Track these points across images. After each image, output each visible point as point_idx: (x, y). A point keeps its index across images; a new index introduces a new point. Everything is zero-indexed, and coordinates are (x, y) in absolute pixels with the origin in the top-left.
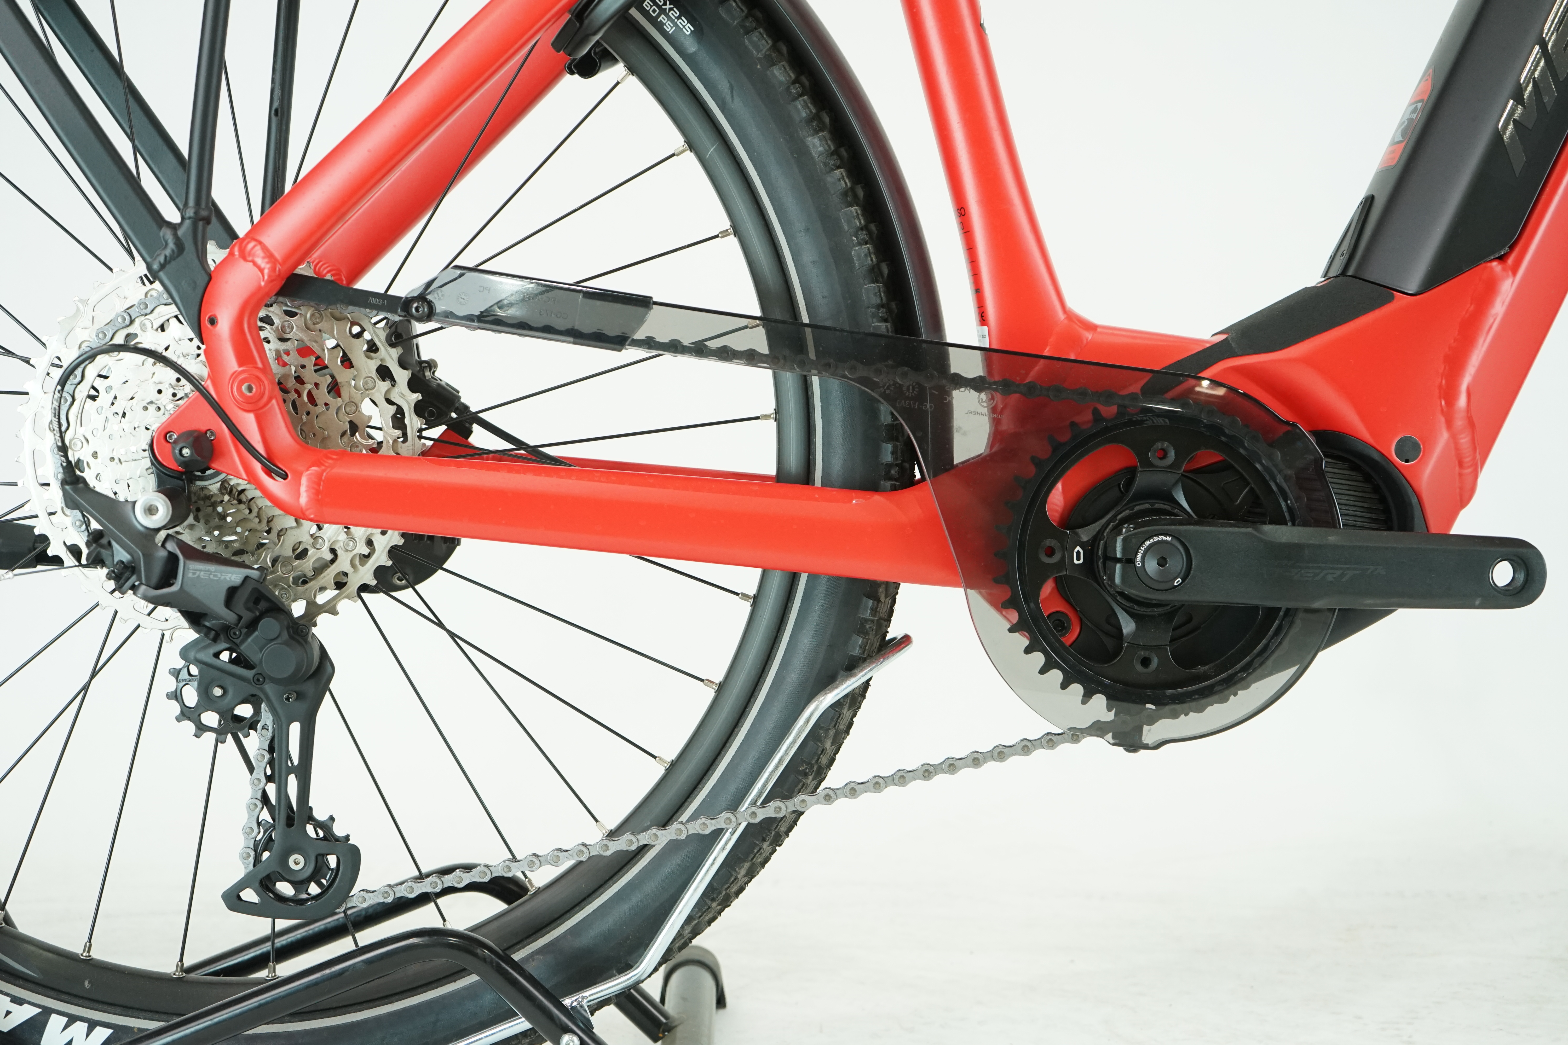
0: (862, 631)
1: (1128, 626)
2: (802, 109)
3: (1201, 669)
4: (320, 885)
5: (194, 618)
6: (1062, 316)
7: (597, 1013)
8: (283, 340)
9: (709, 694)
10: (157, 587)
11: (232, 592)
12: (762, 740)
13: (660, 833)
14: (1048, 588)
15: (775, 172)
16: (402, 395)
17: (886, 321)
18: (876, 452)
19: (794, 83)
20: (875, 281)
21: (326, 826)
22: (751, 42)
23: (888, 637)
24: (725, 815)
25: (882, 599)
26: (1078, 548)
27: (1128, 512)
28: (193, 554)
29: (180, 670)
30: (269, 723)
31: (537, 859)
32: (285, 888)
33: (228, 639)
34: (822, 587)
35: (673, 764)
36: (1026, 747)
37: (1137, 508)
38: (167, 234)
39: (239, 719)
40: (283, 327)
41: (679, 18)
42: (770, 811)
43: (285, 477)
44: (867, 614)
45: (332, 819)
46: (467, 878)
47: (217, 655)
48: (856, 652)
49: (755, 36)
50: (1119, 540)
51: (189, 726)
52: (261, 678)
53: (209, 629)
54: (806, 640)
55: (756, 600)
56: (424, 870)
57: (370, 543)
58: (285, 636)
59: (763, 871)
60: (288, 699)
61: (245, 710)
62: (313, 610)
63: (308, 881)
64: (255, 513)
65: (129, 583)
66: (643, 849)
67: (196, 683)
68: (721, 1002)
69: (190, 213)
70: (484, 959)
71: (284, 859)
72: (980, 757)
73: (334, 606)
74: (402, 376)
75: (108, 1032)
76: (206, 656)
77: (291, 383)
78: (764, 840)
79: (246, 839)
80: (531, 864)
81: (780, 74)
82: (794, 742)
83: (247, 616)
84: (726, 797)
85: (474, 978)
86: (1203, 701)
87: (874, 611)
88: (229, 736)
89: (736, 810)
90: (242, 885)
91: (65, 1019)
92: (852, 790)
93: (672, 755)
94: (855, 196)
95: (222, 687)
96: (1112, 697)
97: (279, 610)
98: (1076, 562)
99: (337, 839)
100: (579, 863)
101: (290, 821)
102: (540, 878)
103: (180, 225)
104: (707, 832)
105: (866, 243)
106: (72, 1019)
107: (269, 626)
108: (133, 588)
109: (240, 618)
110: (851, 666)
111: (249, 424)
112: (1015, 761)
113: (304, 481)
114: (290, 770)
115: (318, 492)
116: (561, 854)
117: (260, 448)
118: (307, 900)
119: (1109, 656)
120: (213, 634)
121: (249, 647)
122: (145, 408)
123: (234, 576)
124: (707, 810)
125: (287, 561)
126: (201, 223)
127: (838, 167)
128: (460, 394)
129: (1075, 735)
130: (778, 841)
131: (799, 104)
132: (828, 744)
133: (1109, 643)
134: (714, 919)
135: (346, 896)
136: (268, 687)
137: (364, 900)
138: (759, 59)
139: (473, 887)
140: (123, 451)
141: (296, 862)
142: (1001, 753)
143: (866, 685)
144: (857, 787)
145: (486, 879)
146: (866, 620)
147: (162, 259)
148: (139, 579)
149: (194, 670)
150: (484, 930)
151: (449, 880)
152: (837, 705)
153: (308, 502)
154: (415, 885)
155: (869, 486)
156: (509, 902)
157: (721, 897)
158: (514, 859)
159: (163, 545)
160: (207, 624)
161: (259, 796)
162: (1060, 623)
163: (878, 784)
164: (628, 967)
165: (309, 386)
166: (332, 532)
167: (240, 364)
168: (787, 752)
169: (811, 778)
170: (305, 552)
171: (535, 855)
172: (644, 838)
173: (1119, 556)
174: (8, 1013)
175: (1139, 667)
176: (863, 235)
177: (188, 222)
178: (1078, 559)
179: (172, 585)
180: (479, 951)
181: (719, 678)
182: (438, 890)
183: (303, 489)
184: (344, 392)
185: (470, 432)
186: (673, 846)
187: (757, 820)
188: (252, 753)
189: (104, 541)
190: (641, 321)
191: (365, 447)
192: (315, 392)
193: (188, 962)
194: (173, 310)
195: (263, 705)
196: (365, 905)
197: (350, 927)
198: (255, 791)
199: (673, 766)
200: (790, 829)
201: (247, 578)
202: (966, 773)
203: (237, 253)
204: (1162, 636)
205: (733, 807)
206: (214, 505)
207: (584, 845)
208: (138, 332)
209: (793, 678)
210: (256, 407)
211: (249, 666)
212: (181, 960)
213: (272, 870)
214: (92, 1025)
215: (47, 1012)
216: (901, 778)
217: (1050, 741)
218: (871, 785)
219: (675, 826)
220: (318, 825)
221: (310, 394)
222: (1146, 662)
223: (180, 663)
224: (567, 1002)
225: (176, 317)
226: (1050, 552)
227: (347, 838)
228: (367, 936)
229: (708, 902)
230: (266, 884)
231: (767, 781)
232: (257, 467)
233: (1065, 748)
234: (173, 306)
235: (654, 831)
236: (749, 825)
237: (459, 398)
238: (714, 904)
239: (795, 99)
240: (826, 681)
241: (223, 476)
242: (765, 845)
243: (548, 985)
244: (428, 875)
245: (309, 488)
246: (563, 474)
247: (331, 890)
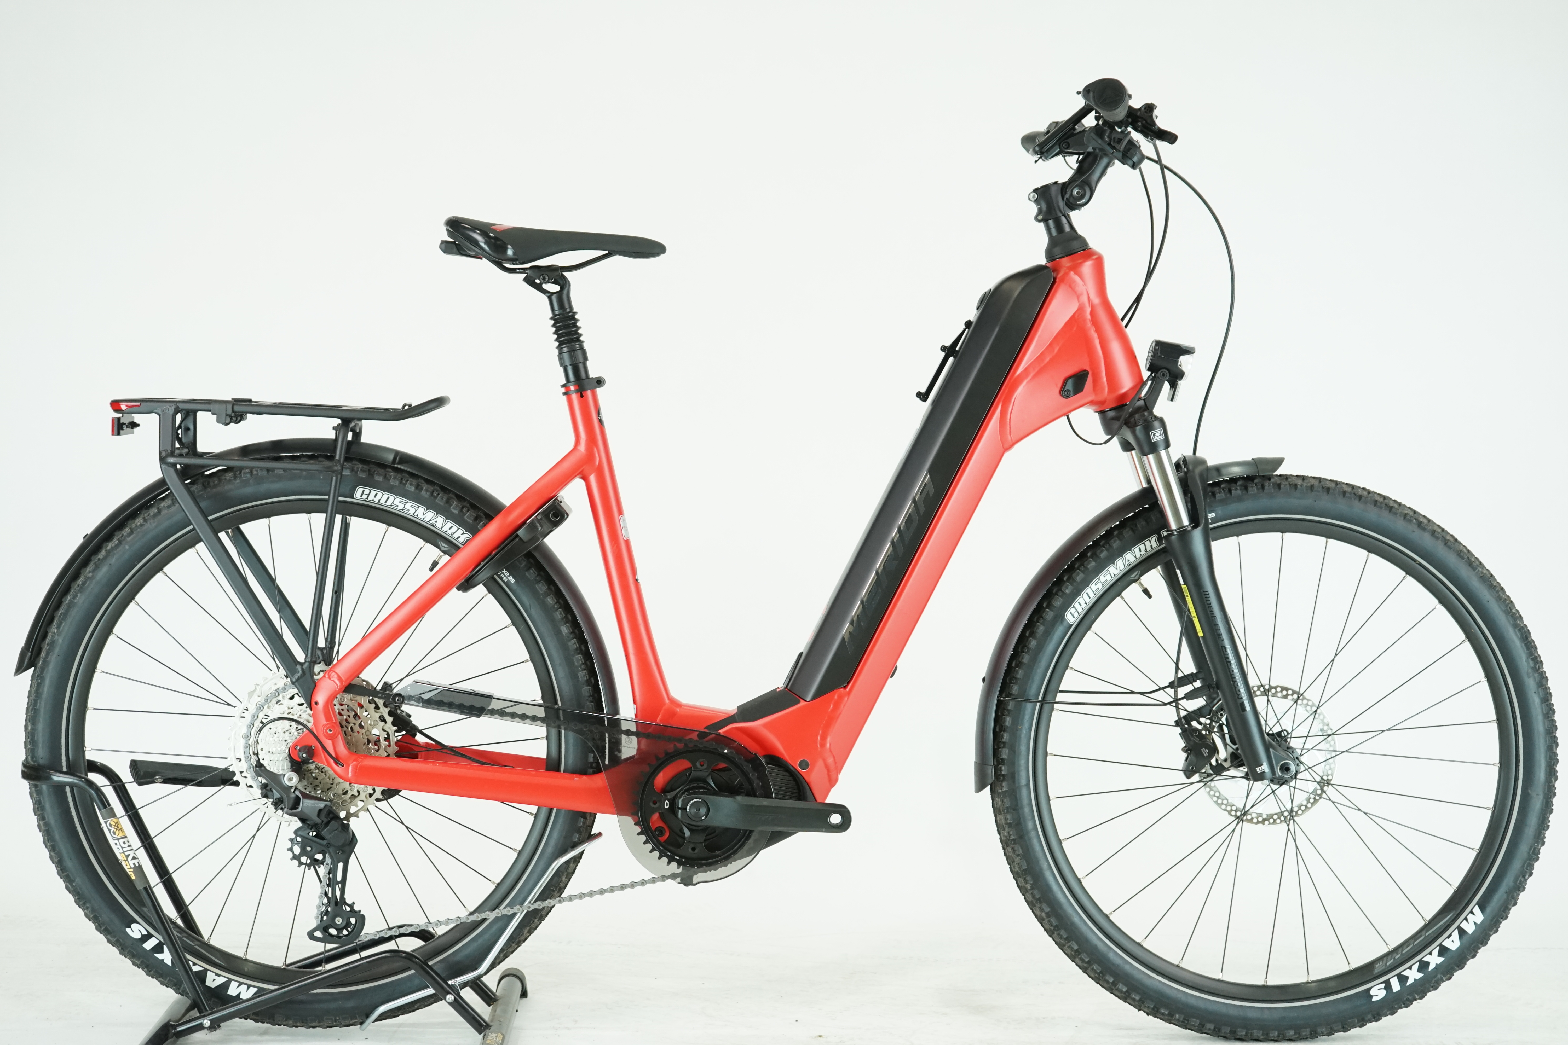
0: (579, 832)
1: (687, 833)
2: (559, 615)
3: (718, 852)
4: (348, 931)
5: (302, 820)
6: (667, 701)
7: (463, 990)
8: (341, 705)
9: (515, 855)
10: (292, 809)
11: (320, 811)
12: (535, 876)
13: (490, 913)
14: (656, 816)
15: (548, 640)
16: (389, 728)
17: (592, 702)
18: (587, 757)
19: (556, 603)
20: (588, 685)
21: (351, 906)
22: (539, 587)
23: (592, 833)
24: (518, 907)
25: (588, 818)
26: (667, 801)
27: (688, 787)
28: (306, 796)
29: (293, 839)
30: (329, 862)
31: (439, 923)
32: (333, 931)
33: (316, 828)
34: (563, 812)
35: (499, 884)
36: (643, 883)
37: (692, 785)
38: (299, 667)
39: (317, 860)
40: (341, 699)
41: (509, 576)
42: (537, 906)
43: (343, 766)
44: (581, 825)
45: (354, 903)
46: (409, 930)
47: (309, 834)
48: (576, 840)
49: (540, 585)
50: (681, 800)
51: (296, 862)
52: (329, 845)
53: (309, 825)
54: (555, 835)
55: (536, 816)
56: (390, 926)
57: (374, 790)
58: (340, 829)
59: (536, 931)
60: (338, 853)
61: (319, 857)
62: (349, 816)
63: (343, 929)
64: (327, 776)
65: (280, 807)
66: (484, 920)
67: (300, 845)
68: (524, 994)
69: (309, 660)
70: (416, 963)
71: (334, 919)
72: (624, 886)
73: (358, 814)
74: (390, 719)
75: (256, 989)
76: (304, 833)
77: (344, 723)
78: (535, 918)
79: (318, 910)
80: (437, 925)
81: (550, 600)
82: (547, 878)
83: (325, 820)
84: (520, 899)
85: (413, 971)
86: (717, 866)
87: (584, 823)
88: (312, 867)
89: (522, 905)
90: (315, 930)
91: (238, 984)
92: (571, 898)
93: (498, 880)
94: (581, 649)
95: (310, 847)
96: (680, 863)
97: (337, 817)
98: (666, 807)
99: (356, 912)
100: (457, 925)
101: (337, 903)
102: (440, 931)
103: (304, 663)
104: (510, 914)
105: (585, 670)
106: (240, 984)
107: (334, 824)
108: (282, 809)
109: (323, 821)
110: (574, 846)
111: (329, 744)
112: (638, 888)
113: (350, 768)
114: (338, 883)
115: (356, 773)
116: (449, 921)
117: (333, 755)
118: (343, 937)
119: (679, 846)
120: (310, 827)
121: (324, 833)
122: (284, 732)
123: (321, 805)
124: (510, 905)
125: (339, 796)
126: (312, 664)
127: (574, 638)
128: (411, 719)
129: (664, 878)
130: (542, 918)
131: (558, 613)
132: (564, 879)
133: (680, 840)
134: (514, 951)
135: (359, 935)
136: (331, 849)
137: (366, 937)
138: (542, 594)
139: (412, 934)
140: (274, 750)
141: (339, 921)
142: (633, 885)
143: (582, 853)
144: (572, 897)
145: (418, 930)
146: (581, 827)
147: (297, 677)
148: (285, 805)
149: (299, 839)
150: (417, 952)
151: (402, 930)
152: (567, 862)
153: (352, 776)
154: (388, 932)
155: (582, 772)
156: (425, 941)
157: (517, 941)
158: (429, 922)
159: (294, 792)
160: (308, 823)
161: (324, 893)
162: (661, 831)
163: (581, 896)
164: (475, 969)
165: (352, 725)
166: (361, 787)
167: (327, 721)
168: (544, 882)
169: (556, 892)
170: (347, 791)
171: (438, 921)
172: (484, 916)
173: (680, 806)
174: (214, 980)
175: (690, 850)
176: (583, 667)
177: (307, 663)
178: (667, 806)
179: (297, 808)
180: (414, 959)
181: (519, 848)
182: (397, 934)
183: (350, 771)
184: (366, 727)
185: (416, 735)
186: (496, 919)
187: (530, 910)
188: (321, 875)
189: (268, 788)
190: (490, 704)
191: (373, 749)
192: (354, 727)
193: (288, 962)
194: (296, 691)
195: (327, 855)
196: (367, 940)
197: (358, 950)
198: (322, 890)
199: (499, 885)
200: (548, 913)
201: (326, 805)
202: (618, 893)
203: (327, 676)
204: (701, 838)
205: (522, 904)
206: (311, 773)
207: (459, 917)
208: (281, 699)
209: (550, 850)
210: (332, 738)
211: (323, 839)
212: (285, 961)
213: (329, 923)
214: (249, 986)
215: (230, 980)
216: (591, 894)
217: (653, 881)
218: (578, 896)
219: (497, 910)
220: (349, 905)
221: (351, 727)
222: (693, 849)
223: (293, 836)
224: (450, 982)
225: (297, 694)
226: (655, 803)
227: (360, 911)
228: (364, 954)
229: (511, 943)
230: (325, 930)
231: (535, 894)
232: (332, 761)
233: (659, 884)
234: (296, 689)
235: (488, 913)
236: (528, 912)
237: (412, 721)
238: (514, 945)
239: (557, 610)
240: (563, 852)
241: (316, 763)
242: (536, 920)
243: (443, 976)
244: (393, 928)
245: (352, 770)
246: (455, 766)
247: (352, 933)
